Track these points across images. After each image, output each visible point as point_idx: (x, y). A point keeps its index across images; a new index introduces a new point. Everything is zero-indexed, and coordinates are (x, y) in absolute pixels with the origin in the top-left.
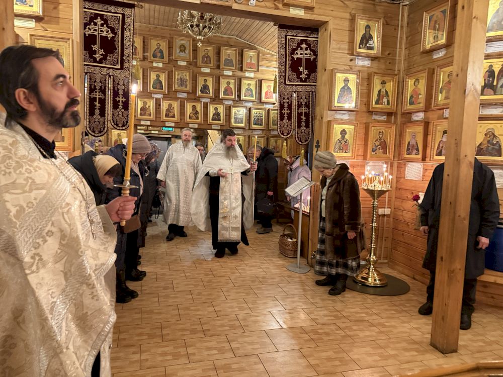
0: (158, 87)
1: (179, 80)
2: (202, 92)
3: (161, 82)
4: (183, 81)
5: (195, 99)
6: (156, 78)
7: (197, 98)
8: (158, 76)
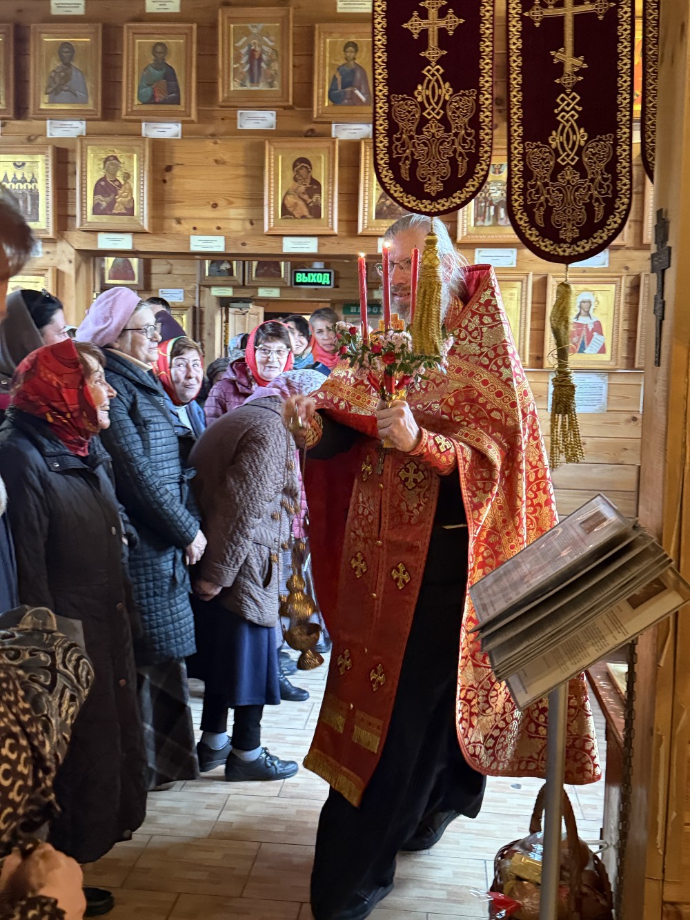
0: (159, 98)
1: (245, 59)
2: (335, 98)
3: (170, 75)
4: (260, 59)
5: (311, 134)
6: (151, 60)
7: (318, 128)
8: (160, 51)
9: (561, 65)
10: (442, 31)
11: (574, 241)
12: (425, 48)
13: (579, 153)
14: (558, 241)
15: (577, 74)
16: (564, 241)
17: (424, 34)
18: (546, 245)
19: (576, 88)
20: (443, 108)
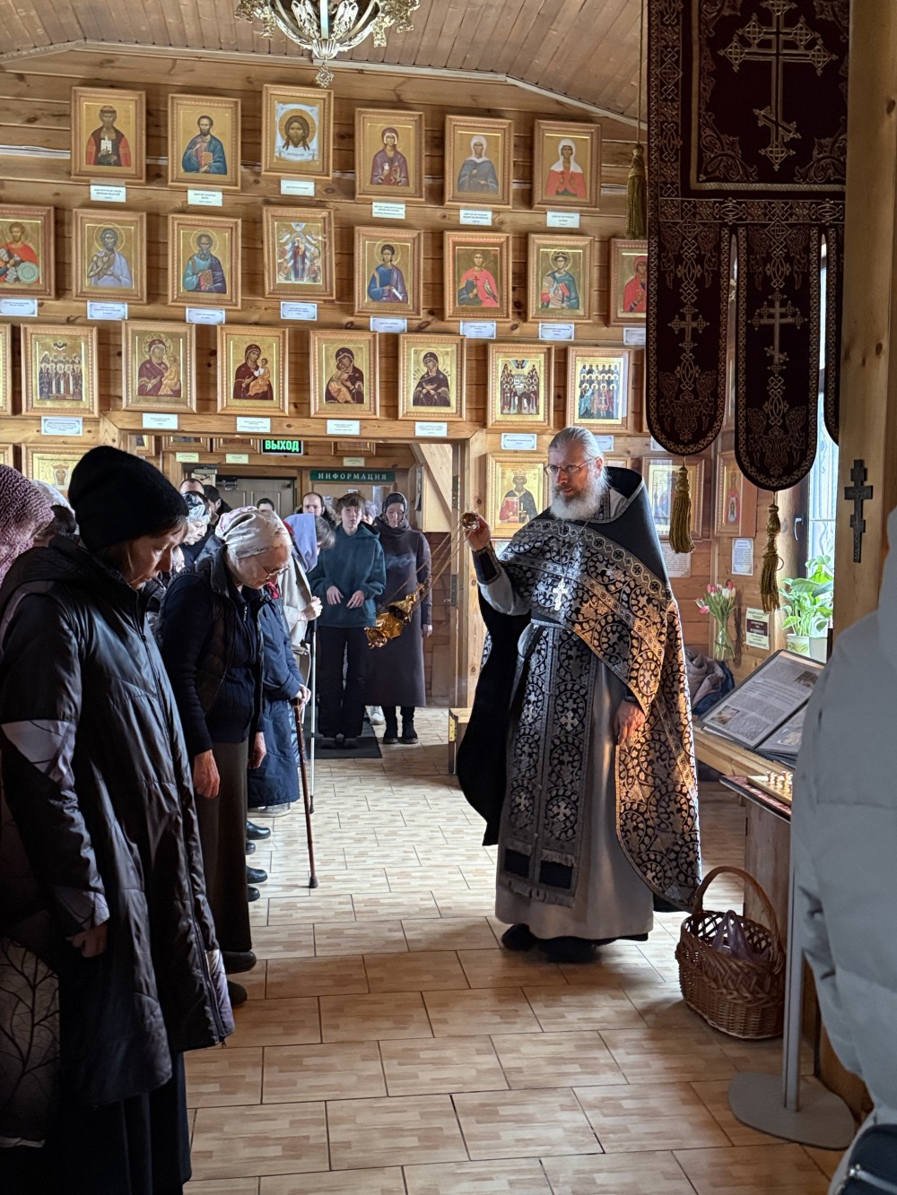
0: (204, 287)
4: (304, 256)
8: (205, 242)
9: (772, 357)
10: (694, 330)
11: (780, 477)
12: (683, 340)
13: (783, 417)
14: (769, 476)
15: (782, 364)
16: (773, 476)
17: (682, 331)
18: (762, 479)
19: (781, 373)
20: (694, 383)
